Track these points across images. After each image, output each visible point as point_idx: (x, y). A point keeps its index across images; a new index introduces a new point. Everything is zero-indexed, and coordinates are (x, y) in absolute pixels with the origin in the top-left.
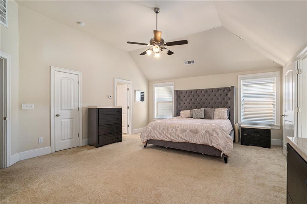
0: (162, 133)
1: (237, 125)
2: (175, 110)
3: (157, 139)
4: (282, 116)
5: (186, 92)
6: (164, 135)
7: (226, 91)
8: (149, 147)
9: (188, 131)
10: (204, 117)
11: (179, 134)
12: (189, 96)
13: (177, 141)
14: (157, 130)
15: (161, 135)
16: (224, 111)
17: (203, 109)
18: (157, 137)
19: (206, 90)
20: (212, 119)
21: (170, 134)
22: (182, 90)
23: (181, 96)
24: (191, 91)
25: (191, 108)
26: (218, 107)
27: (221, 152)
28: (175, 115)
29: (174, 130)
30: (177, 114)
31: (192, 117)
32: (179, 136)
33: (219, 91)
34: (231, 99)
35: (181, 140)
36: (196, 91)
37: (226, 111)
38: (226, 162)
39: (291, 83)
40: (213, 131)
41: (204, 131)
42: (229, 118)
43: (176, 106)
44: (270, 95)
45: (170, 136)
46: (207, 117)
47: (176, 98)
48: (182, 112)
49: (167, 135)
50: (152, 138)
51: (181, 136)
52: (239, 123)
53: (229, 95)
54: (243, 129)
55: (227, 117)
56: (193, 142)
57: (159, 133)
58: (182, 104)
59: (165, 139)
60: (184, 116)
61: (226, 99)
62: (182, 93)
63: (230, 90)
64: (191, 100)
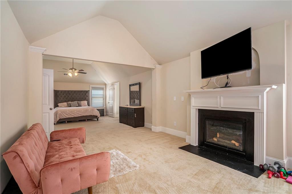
0: (68, 114)
2: (55, 103)
3: (65, 117)
5: (62, 91)
6: (69, 115)
7: (85, 92)
9: (83, 111)
10: (78, 106)
12: (64, 94)
13: (78, 116)
14: (65, 113)
15: (68, 115)
16: (86, 102)
17: (76, 101)
18: (65, 116)
20: (81, 106)
21: (73, 114)
22: (59, 90)
23: (58, 94)
24: (65, 91)
29: (75, 112)
31: (71, 107)
32: (78, 114)
33: (82, 92)
34: (88, 96)
35: (80, 116)
36: (68, 91)
38: (98, 120)
39: (112, 91)
41: (90, 110)
43: (55, 100)
47: (55, 95)
49: (72, 114)
50: (62, 118)
53: (87, 94)
55: (87, 105)
57: (66, 114)
58: (58, 99)
60: (63, 106)
61: (85, 96)
62: (58, 92)
63: (87, 92)
64: (65, 96)
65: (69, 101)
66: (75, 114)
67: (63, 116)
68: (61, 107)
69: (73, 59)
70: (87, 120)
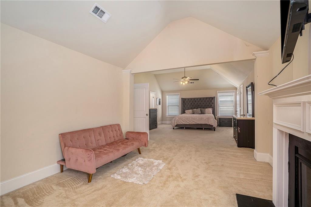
1: (216, 117)
2: (182, 110)
3: (182, 124)
4: (236, 111)
5: (188, 99)
7: (211, 99)
8: (176, 129)
10: (200, 113)
11: (193, 120)
12: (190, 102)
13: (193, 124)
14: (181, 119)
15: (184, 122)
16: (210, 110)
17: (199, 109)
18: (182, 123)
19: (200, 98)
20: (204, 114)
21: (189, 121)
22: (186, 98)
23: (185, 102)
24: (191, 99)
25: (192, 109)
26: (207, 108)
27: (213, 126)
28: (182, 113)
30: (183, 112)
31: (194, 114)
32: (193, 122)
33: (207, 99)
34: (214, 103)
35: (195, 123)
36: (194, 99)
37: (211, 110)
38: (215, 131)
40: (209, 118)
42: (213, 114)
43: (182, 107)
44: (232, 101)
45: (189, 122)
46: (202, 113)
47: (182, 103)
48: (186, 111)
49: (187, 121)
50: (179, 124)
51: (194, 121)
52: (218, 116)
53: (213, 102)
54: (220, 118)
55: (212, 113)
56: (200, 123)
58: (186, 106)
59: (186, 123)
60: (188, 113)
61: (211, 104)
62: (186, 100)
63: (213, 99)
64: (192, 104)
65: (194, 108)
66: (190, 122)
67: (180, 122)
68: (187, 114)
69: (185, 68)
70: (204, 129)
